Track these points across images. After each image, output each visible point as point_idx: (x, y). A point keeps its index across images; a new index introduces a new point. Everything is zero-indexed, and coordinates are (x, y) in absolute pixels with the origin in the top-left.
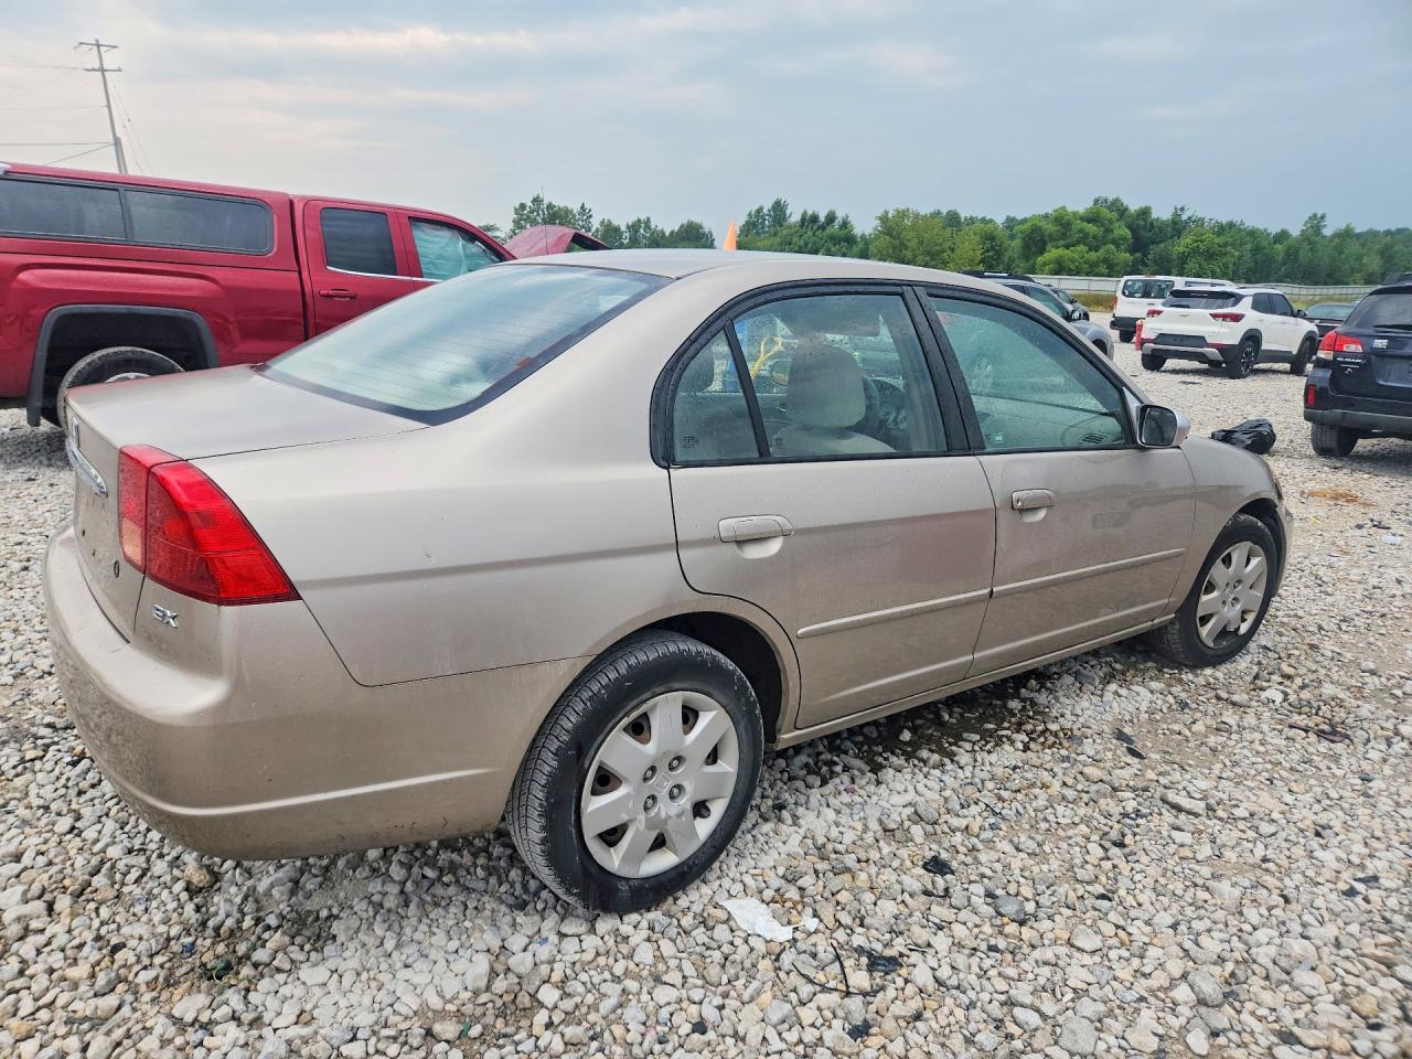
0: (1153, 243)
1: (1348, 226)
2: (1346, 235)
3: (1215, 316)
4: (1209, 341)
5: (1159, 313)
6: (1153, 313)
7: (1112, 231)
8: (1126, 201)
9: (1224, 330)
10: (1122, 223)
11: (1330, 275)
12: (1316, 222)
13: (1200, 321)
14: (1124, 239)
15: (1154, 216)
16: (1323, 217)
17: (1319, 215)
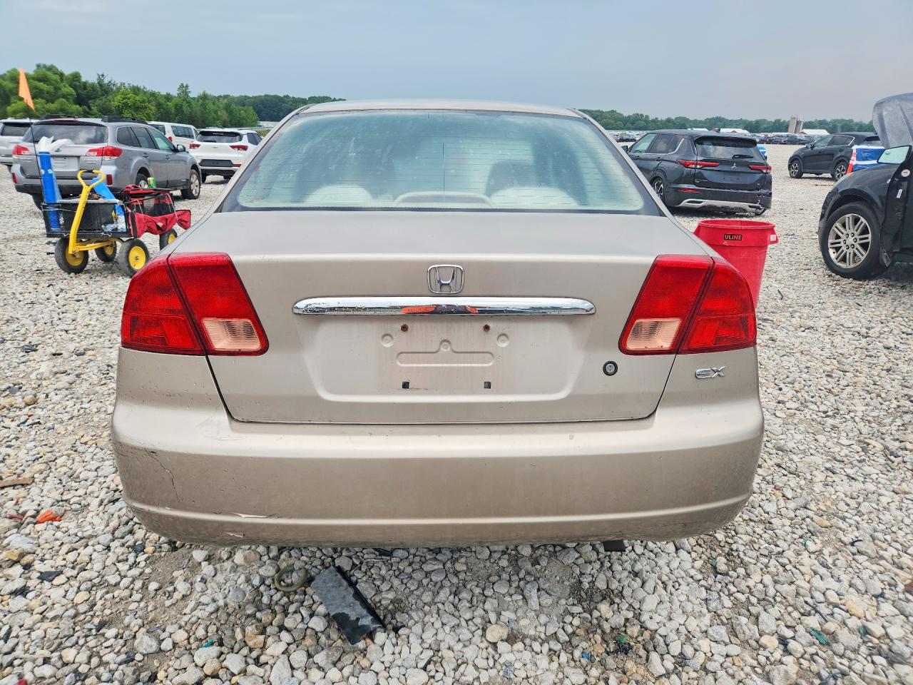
0: (91, 99)
1: (204, 92)
2: (204, 97)
3: (233, 147)
4: (234, 163)
5: (198, 146)
6: (193, 146)
7: (60, 89)
8: (60, 68)
9: (240, 156)
10: (65, 83)
11: (203, 122)
12: (184, 89)
13: (223, 150)
14: (71, 95)
15: (83, 80)
16: (187, 86)
17: (185, 85)
